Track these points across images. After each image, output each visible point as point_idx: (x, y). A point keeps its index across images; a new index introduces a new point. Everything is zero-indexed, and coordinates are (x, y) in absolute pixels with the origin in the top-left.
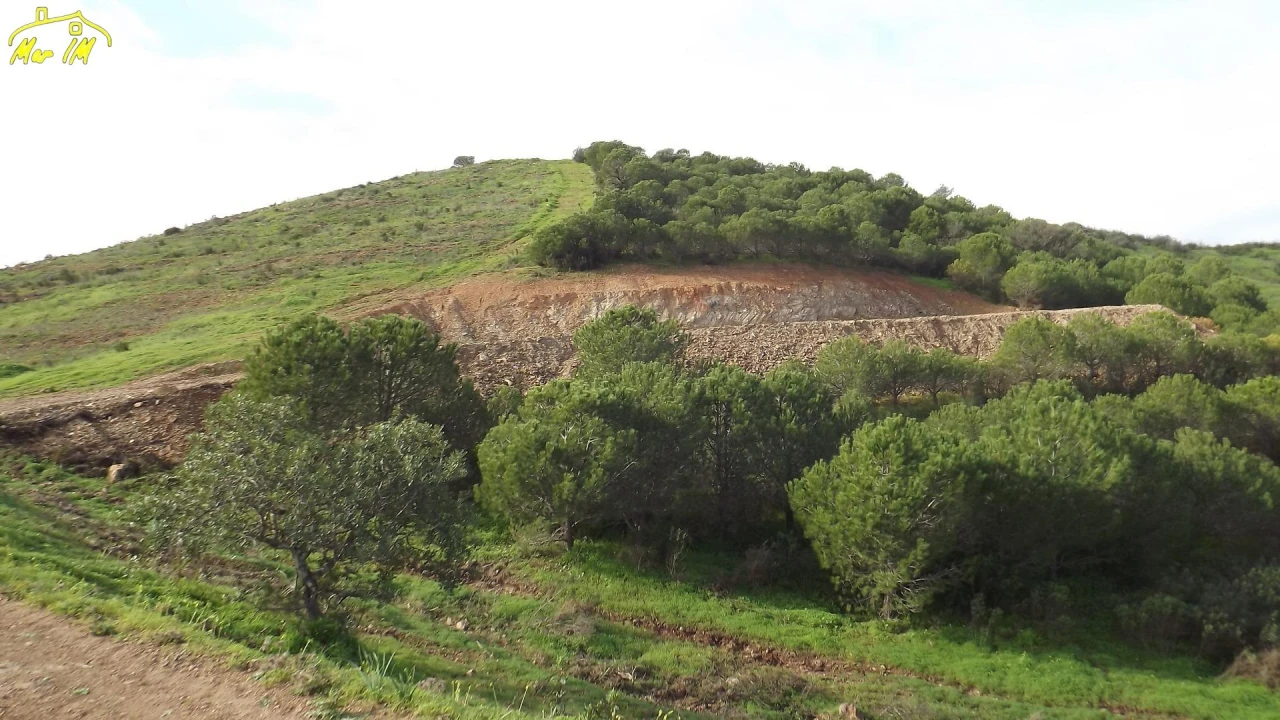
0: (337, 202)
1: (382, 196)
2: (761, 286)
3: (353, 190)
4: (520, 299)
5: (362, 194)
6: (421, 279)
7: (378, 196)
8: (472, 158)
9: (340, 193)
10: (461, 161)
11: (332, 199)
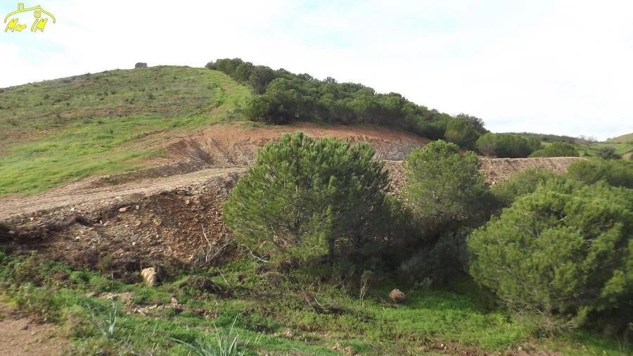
0: (72, 83)
1: (101, 81)
2: (376, 138)
3: (81, 77)
4: (252, 140)
5: (88, 79)
6: (175, 126)
7: (99, 81)
8: (146, 64)
9: (74, 78)
10: (139, 65)
11: (69, 81)
